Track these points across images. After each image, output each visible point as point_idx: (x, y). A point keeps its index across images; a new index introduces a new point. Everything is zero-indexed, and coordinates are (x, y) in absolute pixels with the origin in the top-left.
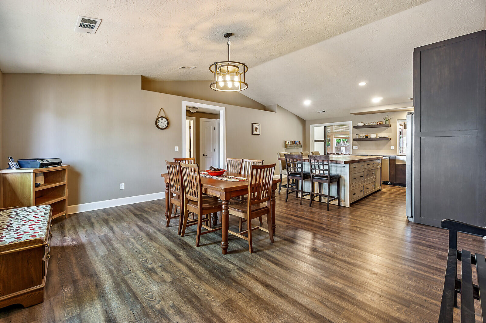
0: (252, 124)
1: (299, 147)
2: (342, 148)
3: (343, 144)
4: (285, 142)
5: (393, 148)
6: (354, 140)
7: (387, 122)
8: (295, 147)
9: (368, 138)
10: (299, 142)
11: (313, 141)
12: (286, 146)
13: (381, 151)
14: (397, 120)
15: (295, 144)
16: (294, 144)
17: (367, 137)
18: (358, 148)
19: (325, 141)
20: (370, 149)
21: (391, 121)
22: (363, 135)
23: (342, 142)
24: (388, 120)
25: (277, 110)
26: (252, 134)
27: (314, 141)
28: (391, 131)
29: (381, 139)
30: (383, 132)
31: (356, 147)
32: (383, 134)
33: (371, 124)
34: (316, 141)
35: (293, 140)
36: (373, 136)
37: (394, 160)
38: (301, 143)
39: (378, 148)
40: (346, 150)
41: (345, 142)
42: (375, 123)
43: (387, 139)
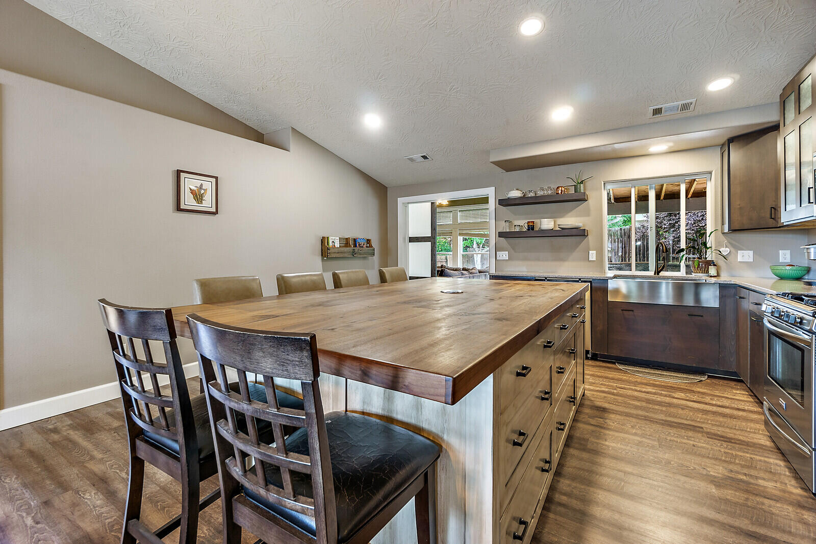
0: (179, 172)
1: (365, 253)
2: (475, 255)
3: (477, 249)
4: (324, 241)
5: (593, 255)
6: (501, 235)
7: (580, 187)
8: (354, 253)
9: (533, 229)
10: (368, 241)
11: (404, 239)
12: (325, 251)
13: (566, 264)
14: (603, 183)
15: (355, 246)
16: (350, 246)
17: (531, 227)
18: (510, 258)
19: (432, 239)
20: (538, 259)
21: (589, 184)
22: (521, 223)
23: (475, 246)
24: (582, 182)
25: (293, 145)
26: (179, 209)
27: (407, 240)
28: (587, 213)
29: (566, 233)
30: (570, 214)
31: (503, 255)
32: (570, 220)
33: (540, 193)
34: (412, 240)
35: (350, 235)
36: (547, 224)
37: (605, 290)
38: (375, 244)
39: (559, 255)
40: (483, 260)
41: (481, 246)
42: (550, 192)
43: (580, 233)
